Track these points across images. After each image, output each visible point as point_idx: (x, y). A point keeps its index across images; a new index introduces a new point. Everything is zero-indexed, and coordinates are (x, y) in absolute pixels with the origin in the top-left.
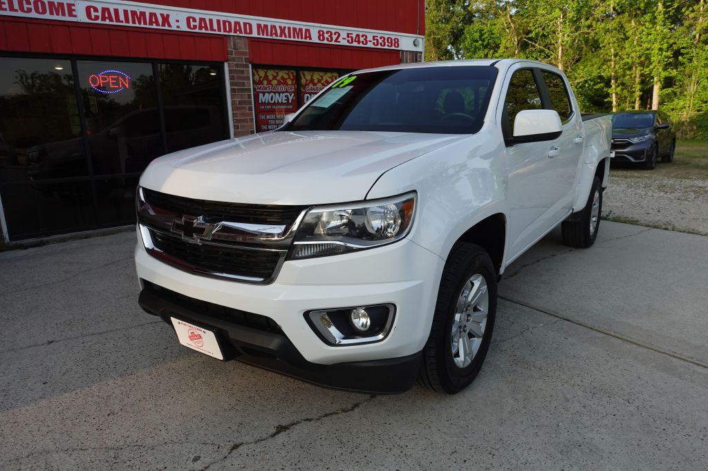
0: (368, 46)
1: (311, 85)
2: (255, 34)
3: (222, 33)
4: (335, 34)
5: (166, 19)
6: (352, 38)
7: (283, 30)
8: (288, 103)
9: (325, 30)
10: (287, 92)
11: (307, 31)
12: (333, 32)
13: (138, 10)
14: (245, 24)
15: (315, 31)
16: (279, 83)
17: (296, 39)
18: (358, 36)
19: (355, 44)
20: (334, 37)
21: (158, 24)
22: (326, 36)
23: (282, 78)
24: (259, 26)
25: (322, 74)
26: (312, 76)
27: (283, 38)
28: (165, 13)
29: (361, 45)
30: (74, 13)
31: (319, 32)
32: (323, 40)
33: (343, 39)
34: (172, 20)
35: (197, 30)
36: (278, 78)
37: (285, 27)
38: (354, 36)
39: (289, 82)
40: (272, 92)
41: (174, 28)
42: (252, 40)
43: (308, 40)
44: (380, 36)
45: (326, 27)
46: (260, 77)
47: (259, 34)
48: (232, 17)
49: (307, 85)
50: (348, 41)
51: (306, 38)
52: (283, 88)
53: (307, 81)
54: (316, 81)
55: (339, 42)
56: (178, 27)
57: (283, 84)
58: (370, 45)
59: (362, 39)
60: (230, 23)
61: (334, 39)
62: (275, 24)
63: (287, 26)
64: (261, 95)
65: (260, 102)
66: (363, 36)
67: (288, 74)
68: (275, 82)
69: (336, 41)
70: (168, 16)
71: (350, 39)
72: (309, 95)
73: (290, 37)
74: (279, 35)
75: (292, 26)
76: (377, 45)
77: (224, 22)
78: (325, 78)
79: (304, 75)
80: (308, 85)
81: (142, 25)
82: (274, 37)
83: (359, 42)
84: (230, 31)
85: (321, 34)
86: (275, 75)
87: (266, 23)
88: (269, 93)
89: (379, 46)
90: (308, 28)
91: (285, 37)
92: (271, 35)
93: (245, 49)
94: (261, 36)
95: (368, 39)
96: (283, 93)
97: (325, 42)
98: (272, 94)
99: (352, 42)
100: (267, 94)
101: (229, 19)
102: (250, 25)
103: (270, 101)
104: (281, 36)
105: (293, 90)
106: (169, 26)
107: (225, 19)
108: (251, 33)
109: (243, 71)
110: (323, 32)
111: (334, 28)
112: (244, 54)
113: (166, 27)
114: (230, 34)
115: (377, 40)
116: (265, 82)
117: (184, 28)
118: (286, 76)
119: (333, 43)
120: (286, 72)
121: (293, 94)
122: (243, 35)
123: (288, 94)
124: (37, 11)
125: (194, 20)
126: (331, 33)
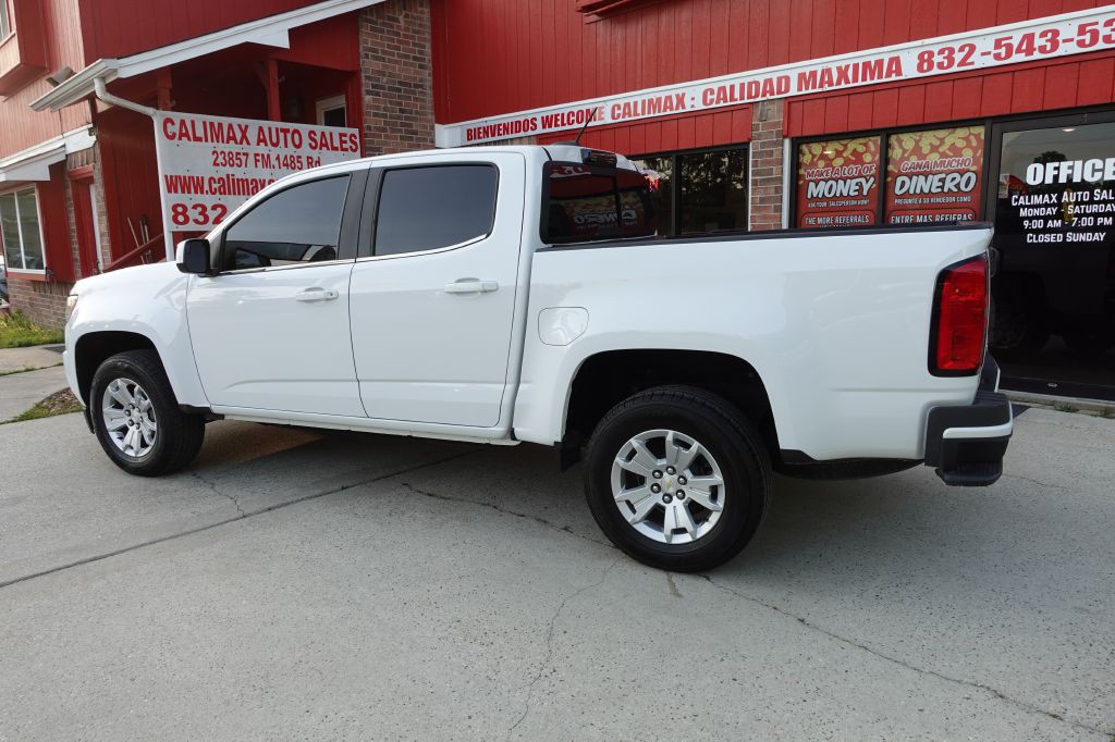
0: (1060, 52)
1: (914, 159)
2: (793, 91)
3: (746, 101)
4: (962, 49)
5: (680, 100)
6: (1009, 48)
7: (842, 73)
8: (860, 196)
9: (936, 50)
10: (860, 176)
11: (896, 61)
12: (956, 46)
13: (654, 97)
14: (779, 79)
15: (909, 58)
16: (847, 162)
17: (869, 82)
18: (1029, 38)
19: (1017, 58)
20: (958, 57)
21: (671, 109)
22: (937, 59)
23: (855, 152)
24: (802, 76)
25: (941, 133)
26: (917, 142)
27: (843, 86)
28: (680, 92)
29: (1037, 55)
30: (603, 116)
31: (921, 56)
32: (931, 67)
33: (983, 54)
34: (687, 101)
35: (714, 105)
36: (845, 155)
37: (847, 67)
38: (1015, 43)
39: (868, 158)
40: (830, 179)
41: (688, 109)
42: (790, 101)
43: (894, 78)
44: (1102, 20)
45: (934, 44)
46: (814, 156)
47: (800, 89)
48: (760, 75)
49: (903, 159)
50: (997, 57)
51: (889, 75)
52: (854, 169)
53: (905, 151)
54: (926, 149)
55: (972, 63)
56: (693, 106)
57: (855, 163)
58: (1072, 49)
59: (1038, 42)
60: (757, 83)
61: (957, 61)
62: (829, 66)
63: (851, 63)
64: (812, 185)
65: (809, 197)
66: (1043, 34)
67: (865, 145)
68: (839, 162)
69: (962, 63)
70: (683, 95)
71: (1003, 51)
72: (905, 179)
73: (855, 80)
74: (835, 82)
75: (860, 62)
76: (1094, 40)
77: (750, 84)
78: (949, 141)
79: (900, 142)
80: (908, 159)
81: (657, 114)
82: (827, 88)
83: (1029, 51)
84: (757, 96)
85: (925, 59)
86: (841, 148)
87: (813, 69)
88: (826, 181)
89: (1101, 45)
90: (895, 55)
91: (847, 82)
92: (821, 86)
93: (777, 116)
94: (804, 92)
95: (1060, 38)
96: (851, 178)
97: (936, 71)
98: (830, 182)
99: (1009, 55)
100: (822, 183)
101: (757, 78)
102: (787, 79)
103: (826, 194)
104: (839, 83)
105: (873, 171)
106: (684, 107)
107: (751, 79)
108: (787, 90)
109: (772, 151)
110: (931, 54)
111: (955, 40)
112: (775, 125)
113: (681, 110)
114: (757, 100)
115: (1095, 34)
116: (821, 164)
117: (700, 106)
118: (861, 149)
119: (955, 69)
120: (862, 140)
121: (872, 180)
122: (776, 96)
123: (863, 180)
124: (578, 122)
125: (712, 92)
126: (952, 51)
